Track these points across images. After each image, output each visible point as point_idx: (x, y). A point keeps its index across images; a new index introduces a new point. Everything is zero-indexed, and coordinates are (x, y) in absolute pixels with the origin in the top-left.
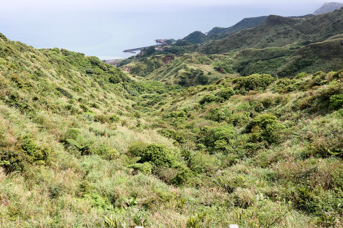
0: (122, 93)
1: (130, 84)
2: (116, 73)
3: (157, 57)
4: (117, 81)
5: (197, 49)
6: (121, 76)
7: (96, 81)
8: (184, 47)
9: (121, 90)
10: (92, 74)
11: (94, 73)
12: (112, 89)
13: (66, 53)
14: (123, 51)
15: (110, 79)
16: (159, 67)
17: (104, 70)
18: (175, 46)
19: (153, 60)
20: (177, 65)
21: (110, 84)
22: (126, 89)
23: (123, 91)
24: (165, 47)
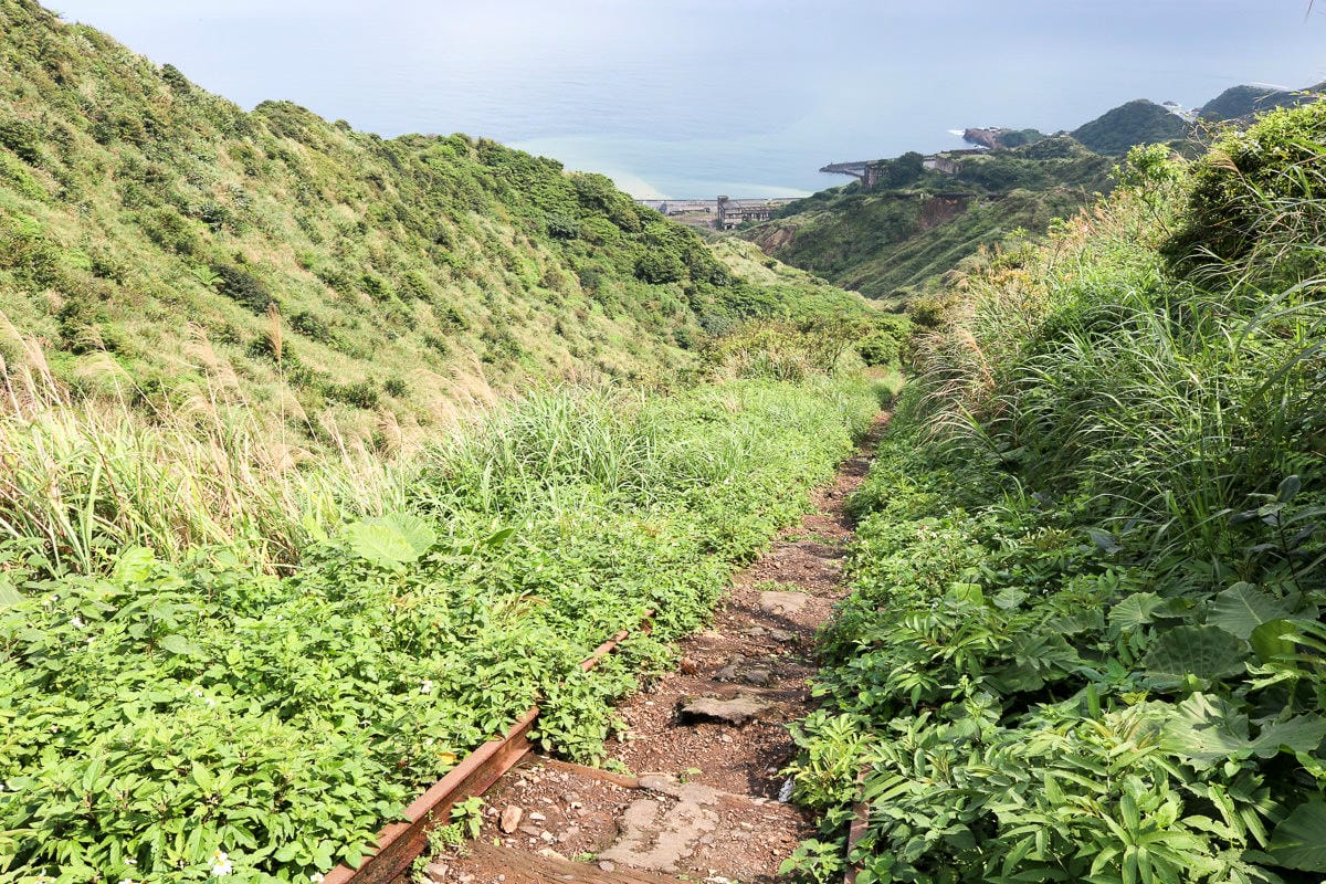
0: (672, 321)
1: (721, 291)
2: (669, 243)
3: (901, 197)
4: (663, 276)
5: (1095, 177)
6: (687, 259)
7: (572, 266)
8: (1042, 164)
9: (668, 311)
10: (571, 238)
11: (579, 236)
12: (634, 303)
13: (490, 153)
14: (823, 170)
15: (638, 264)
16: (904, 237)
17: (626, 229)
18: (1008, 157)
19: (885, 208)
20: (969, 233)
21: (634, 284)
22: (697, 310)
23: (679, 314)
24: (964, 157)
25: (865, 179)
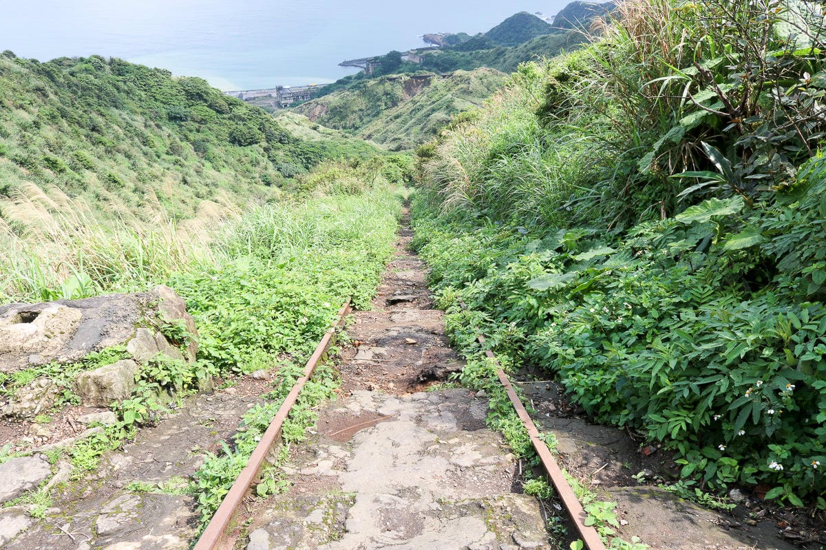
0: (258, 169)
1: (287, 147)
2: (250, 119)
3: (390, 80)
4: (248, 141)
5: (502, 60)
6: (262, 129)
7: (187, 139)
8: (471, 54)
9: (255, 163)
10: (184, 121)
11: (189, 119)
12: (231, 160)
13: (119, 68)
14: (340, 65)
15: (231, 134)
16: (395, 104)
17: (220, 112)
18: (450, 51)
19: (381, 87)
20: (434, 99)
21: (230, 147)
22: (273, 161)
23: (262, 164)
24: (425, 53)
25: (367, 69)
